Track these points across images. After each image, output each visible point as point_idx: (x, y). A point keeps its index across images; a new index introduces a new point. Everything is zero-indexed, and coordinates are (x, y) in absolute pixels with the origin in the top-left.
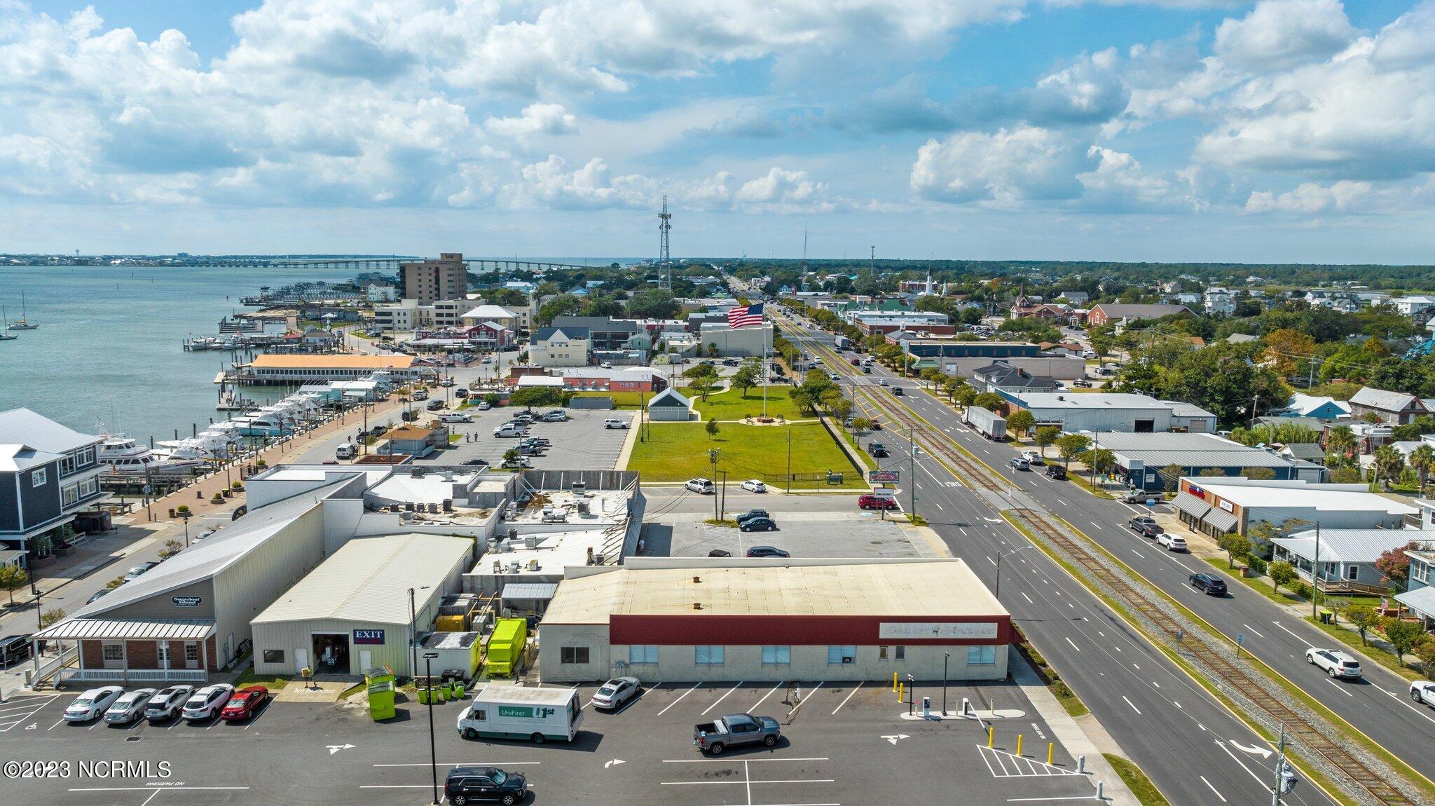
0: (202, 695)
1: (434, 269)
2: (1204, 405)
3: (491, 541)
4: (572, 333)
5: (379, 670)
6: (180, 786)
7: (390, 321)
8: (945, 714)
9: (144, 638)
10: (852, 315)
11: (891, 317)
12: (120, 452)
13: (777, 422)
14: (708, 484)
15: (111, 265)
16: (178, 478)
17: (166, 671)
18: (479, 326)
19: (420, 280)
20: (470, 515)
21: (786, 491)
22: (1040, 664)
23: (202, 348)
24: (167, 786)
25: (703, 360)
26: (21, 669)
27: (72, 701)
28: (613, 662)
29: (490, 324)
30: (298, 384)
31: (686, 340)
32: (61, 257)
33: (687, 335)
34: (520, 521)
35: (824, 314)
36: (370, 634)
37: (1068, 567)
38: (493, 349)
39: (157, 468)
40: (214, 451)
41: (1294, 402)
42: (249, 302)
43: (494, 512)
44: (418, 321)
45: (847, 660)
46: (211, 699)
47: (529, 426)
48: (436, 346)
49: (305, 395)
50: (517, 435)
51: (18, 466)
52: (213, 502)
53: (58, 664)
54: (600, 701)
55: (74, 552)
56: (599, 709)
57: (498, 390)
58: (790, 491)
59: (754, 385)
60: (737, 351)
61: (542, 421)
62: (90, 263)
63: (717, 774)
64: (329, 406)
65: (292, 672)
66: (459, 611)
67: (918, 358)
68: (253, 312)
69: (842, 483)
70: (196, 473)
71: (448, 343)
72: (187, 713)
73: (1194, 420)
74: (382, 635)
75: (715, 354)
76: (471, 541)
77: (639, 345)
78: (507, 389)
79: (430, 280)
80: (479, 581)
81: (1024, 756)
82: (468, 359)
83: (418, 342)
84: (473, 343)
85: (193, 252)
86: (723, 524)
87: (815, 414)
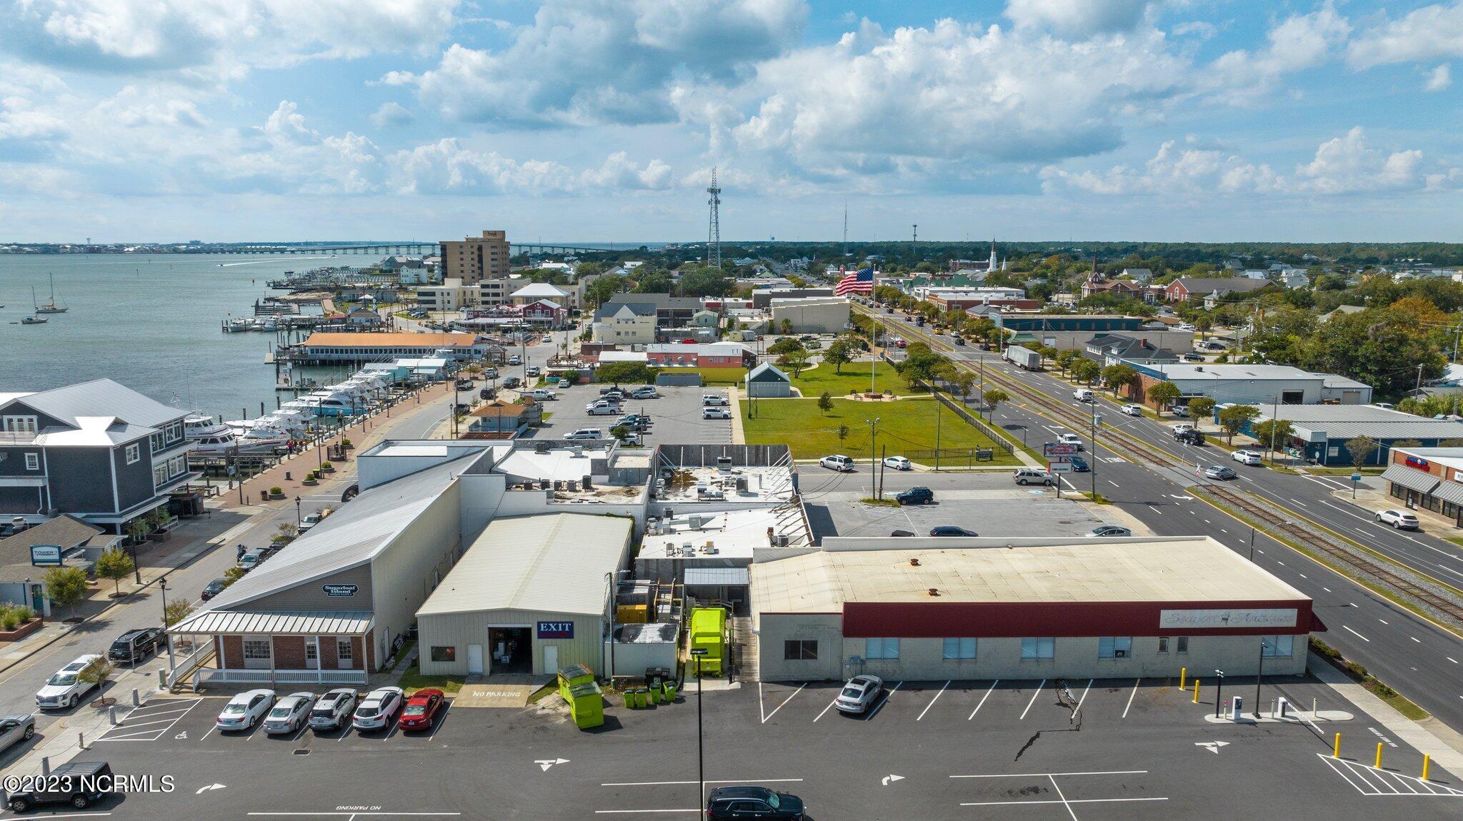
0: (374, 698)
1: (476, 247)
2: (1353, 376)
3: (651, 521)
4: (639, 310)
5: (576, 669)
6: (377, 811)
7: (434, 302)
8: (1258, 717)
9: (286, 633)
10: (922, 291)
11: (966, 292)
12: (198, 430)
13: (886, 398)
14: (848, 461)
15: (124, 253)
16: (260, 458)
17: (319, 671)
18: (533, 304)
19: (462, 259)
20: (612, 493)
21: (935, 468)
22: (1335, 657)
23: (241, 330)
24: (362, 811)
25: (777, 337)
26: (151, 668)
27: (222, 706)
28: (846, 658)
29: (544, 302)
30: (360, 364)
31: (756, 316)
32: (73, 246)
33: (757, 311)
34: (672, 499)
35: (888, 291)
36: (557, 627)
37: (1297, 547)
38: (549, 328)
39: (236, 448)
40: (290, 431)
41: (1449, 373)
42: (277, 286)
43: (643, 490)
44: (462, 300)
45: (1120, 654)
46: (385, 704)
47: (621, 403)
48: (490, 326)
49: (373, 373)
50: (613, 413)
51: (114, 441)
52: (305, 484)
53: (193, 663)
54: (847, 703)
55: (169, 538)
56: (844, 713)
57: (577, 367)
58: (939, 468)
59: (849, 361)
60: (812, 327)
61: (632, 398)
62: (103, 250)
63: (1022, 792)
64: (398, 385)
65: (464, 672)
66: (639, 600)
67: (1014, 332)
68: (284, 294)
69: (991, 460)
70: (277, 454)
71: (503, 321)
72: (358, 721)
73: (1346, 391)
74: (571, 628)
75: (788, 331)
76: (629, 522)
77: (705, 322)
78: (587, 365)
79: (472, 259)
80: (654, 566)
81: (1385, 769)
82: (527, 338)
83: (472, 321)
84: (529, 322)
85: (206, 240)
86: (881, 504)
87: (925, 389)
